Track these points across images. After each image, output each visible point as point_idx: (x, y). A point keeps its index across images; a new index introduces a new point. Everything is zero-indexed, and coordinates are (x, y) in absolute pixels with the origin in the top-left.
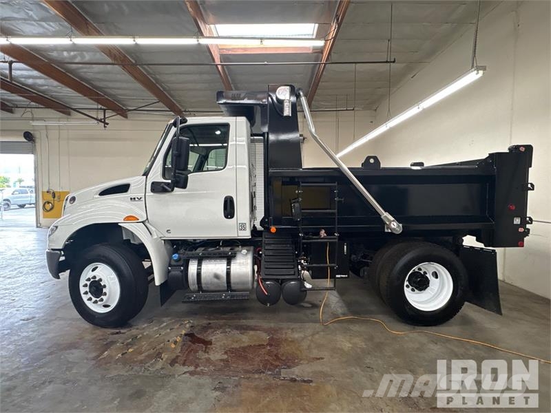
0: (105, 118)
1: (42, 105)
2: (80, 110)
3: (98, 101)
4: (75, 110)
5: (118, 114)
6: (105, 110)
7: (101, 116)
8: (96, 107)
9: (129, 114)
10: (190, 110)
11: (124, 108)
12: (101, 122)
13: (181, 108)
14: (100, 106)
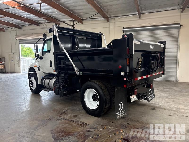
0: (74, 24)
1: (50, 21)
2: (65, 22)
3: (71, 17)
4: (63, 22)
5: (79, 22)
6: (74, 21)
7: (72, 24)
8: (70, 20)
9: (84, 22)
10: (112, 16)
11: (82, 19)
12: (72, 26)
13: (108, 15)
14: (72, 19)
